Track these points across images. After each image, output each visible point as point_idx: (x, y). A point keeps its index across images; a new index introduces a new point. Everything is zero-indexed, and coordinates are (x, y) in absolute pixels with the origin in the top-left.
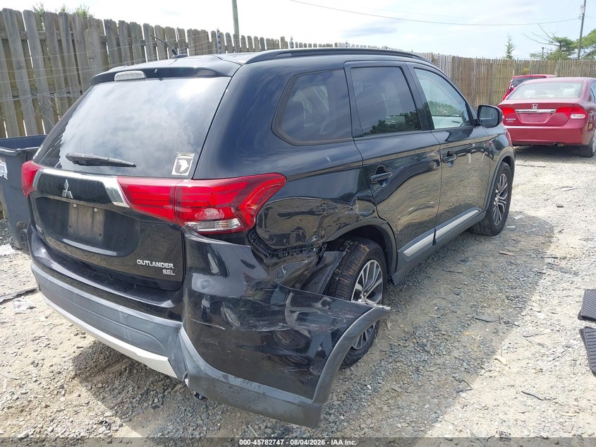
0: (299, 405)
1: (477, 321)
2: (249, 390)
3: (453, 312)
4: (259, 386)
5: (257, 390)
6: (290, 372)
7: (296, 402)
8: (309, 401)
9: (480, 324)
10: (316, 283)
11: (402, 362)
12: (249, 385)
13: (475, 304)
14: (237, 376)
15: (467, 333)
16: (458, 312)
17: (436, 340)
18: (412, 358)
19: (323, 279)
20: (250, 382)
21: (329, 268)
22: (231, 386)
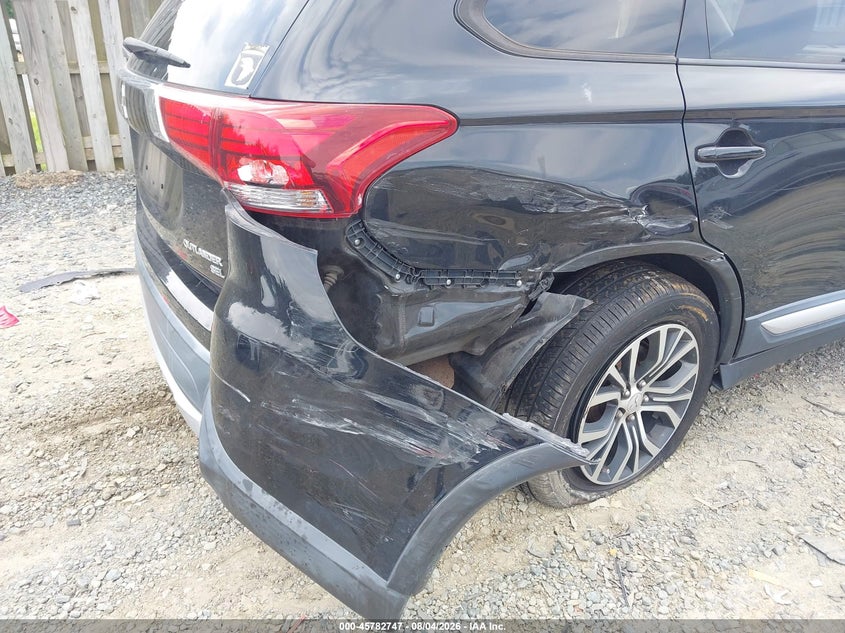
0: (361, 583)
1: (806, 548)
2: (281, 523)
3: (759, 506)
4: (300, 522)
5: (293, 526)
6: (354, 517)
7: (356, 573)
8: (381, 583)
9: (809, 558)
10: (514, 349)
11: (546, 595)
12: (282, 513)
13: (828, 501)
14: (268, 489)
15: (758, 575)
16: (773, 510)
17: (667, 567)
18: (575, 595)
19: (530, 346)
20: (285, 509)
21: (550, 326)
22: (254, 505)
